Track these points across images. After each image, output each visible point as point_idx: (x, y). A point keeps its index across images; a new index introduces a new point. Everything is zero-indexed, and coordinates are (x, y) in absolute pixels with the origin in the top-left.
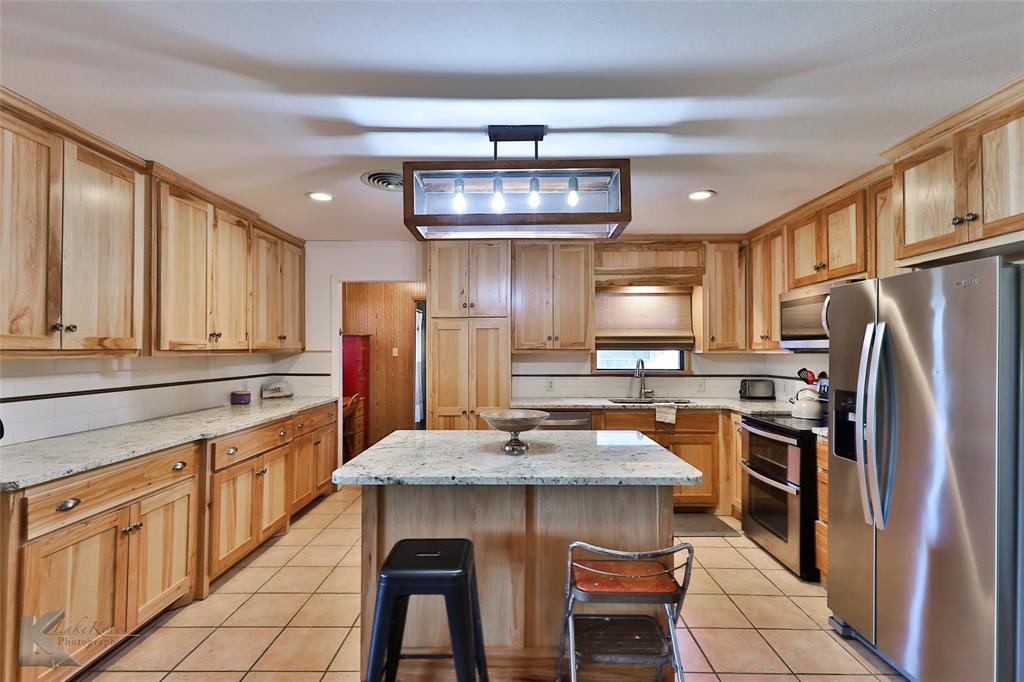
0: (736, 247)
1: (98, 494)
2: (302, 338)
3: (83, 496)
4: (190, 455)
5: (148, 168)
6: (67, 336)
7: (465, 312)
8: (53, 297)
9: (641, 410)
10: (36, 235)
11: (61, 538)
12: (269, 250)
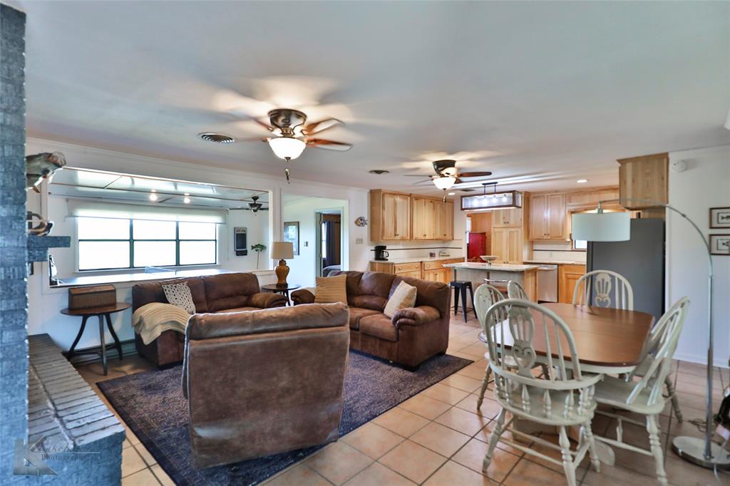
2: (453, 235)
4: (418, 264)
5: (410, 195)
6: (398, 236)
7: (505, 225)
8: (396, 229)
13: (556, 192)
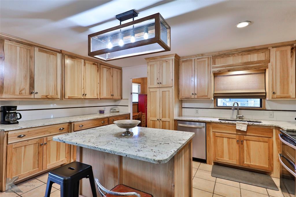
0: (289, 48)
1: (32, 134)
2: (121, 95)
3: (26, 134)
4: (66, 126)
5: (61, 52)
6: (36, 95)
7: (158, 86)
8: (32, 85)
9: (229, 123)
10: (27, 71)
11: (19, 144)
12: (107, 71)
13: (202, 55)
